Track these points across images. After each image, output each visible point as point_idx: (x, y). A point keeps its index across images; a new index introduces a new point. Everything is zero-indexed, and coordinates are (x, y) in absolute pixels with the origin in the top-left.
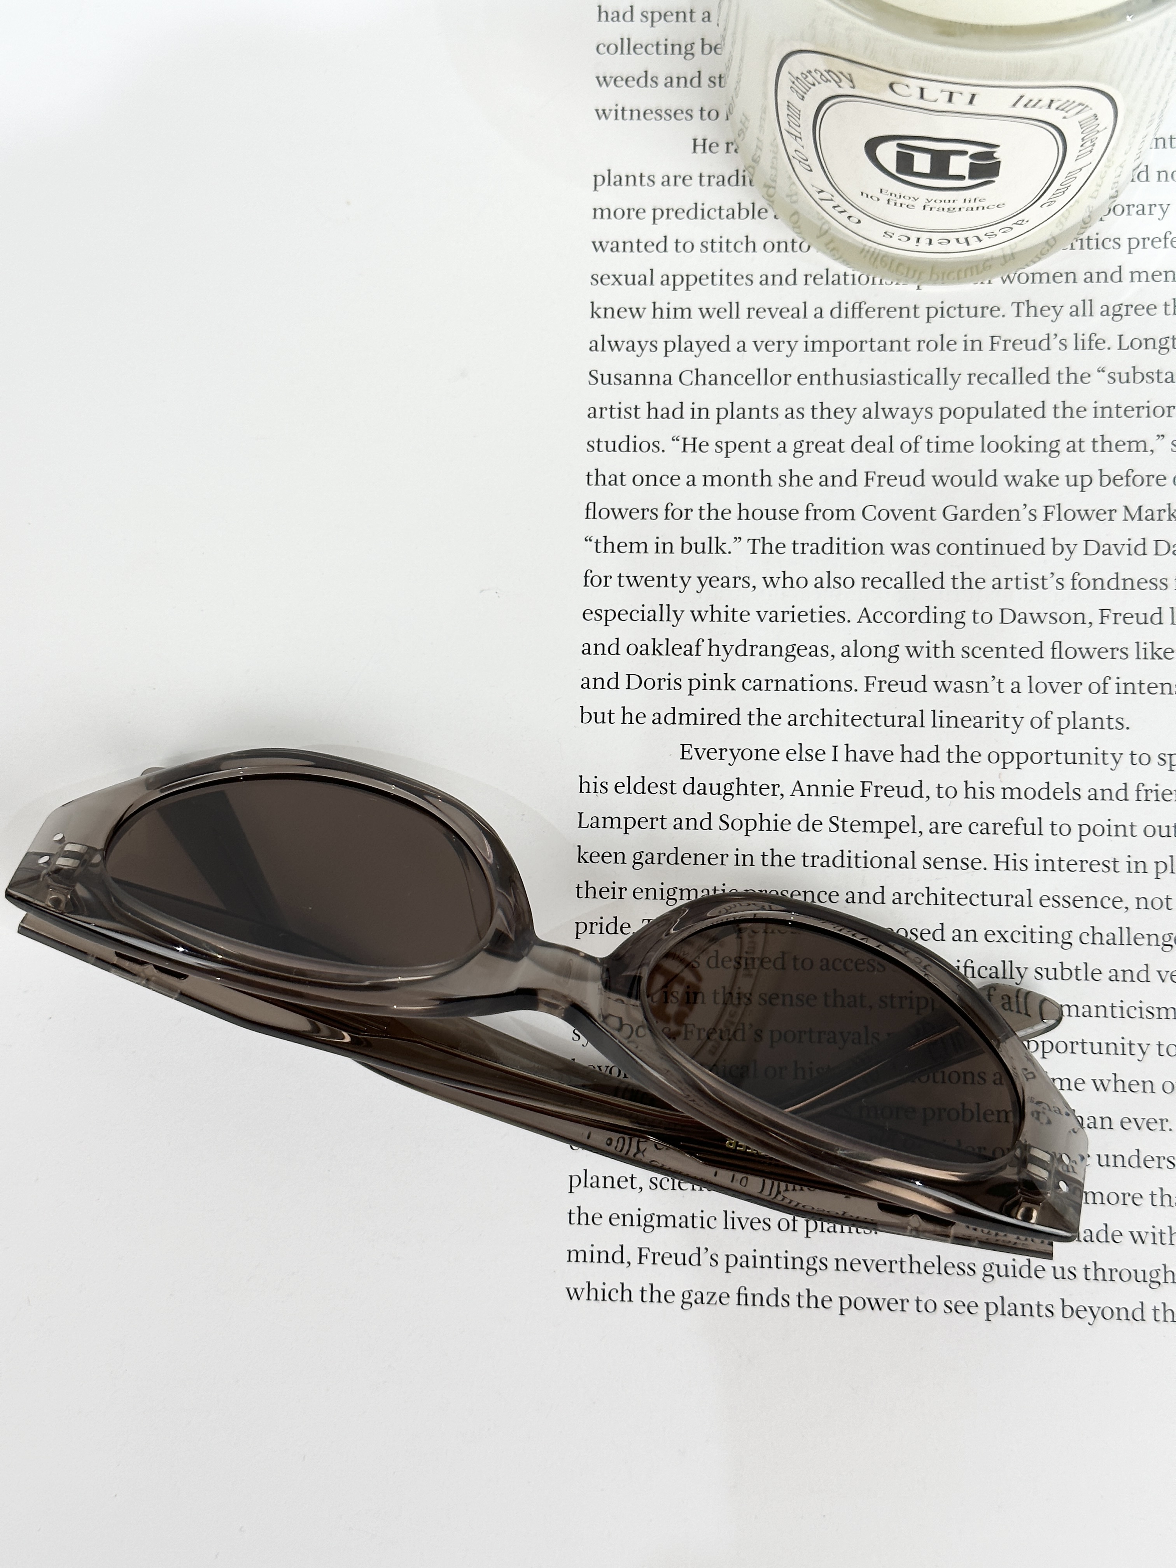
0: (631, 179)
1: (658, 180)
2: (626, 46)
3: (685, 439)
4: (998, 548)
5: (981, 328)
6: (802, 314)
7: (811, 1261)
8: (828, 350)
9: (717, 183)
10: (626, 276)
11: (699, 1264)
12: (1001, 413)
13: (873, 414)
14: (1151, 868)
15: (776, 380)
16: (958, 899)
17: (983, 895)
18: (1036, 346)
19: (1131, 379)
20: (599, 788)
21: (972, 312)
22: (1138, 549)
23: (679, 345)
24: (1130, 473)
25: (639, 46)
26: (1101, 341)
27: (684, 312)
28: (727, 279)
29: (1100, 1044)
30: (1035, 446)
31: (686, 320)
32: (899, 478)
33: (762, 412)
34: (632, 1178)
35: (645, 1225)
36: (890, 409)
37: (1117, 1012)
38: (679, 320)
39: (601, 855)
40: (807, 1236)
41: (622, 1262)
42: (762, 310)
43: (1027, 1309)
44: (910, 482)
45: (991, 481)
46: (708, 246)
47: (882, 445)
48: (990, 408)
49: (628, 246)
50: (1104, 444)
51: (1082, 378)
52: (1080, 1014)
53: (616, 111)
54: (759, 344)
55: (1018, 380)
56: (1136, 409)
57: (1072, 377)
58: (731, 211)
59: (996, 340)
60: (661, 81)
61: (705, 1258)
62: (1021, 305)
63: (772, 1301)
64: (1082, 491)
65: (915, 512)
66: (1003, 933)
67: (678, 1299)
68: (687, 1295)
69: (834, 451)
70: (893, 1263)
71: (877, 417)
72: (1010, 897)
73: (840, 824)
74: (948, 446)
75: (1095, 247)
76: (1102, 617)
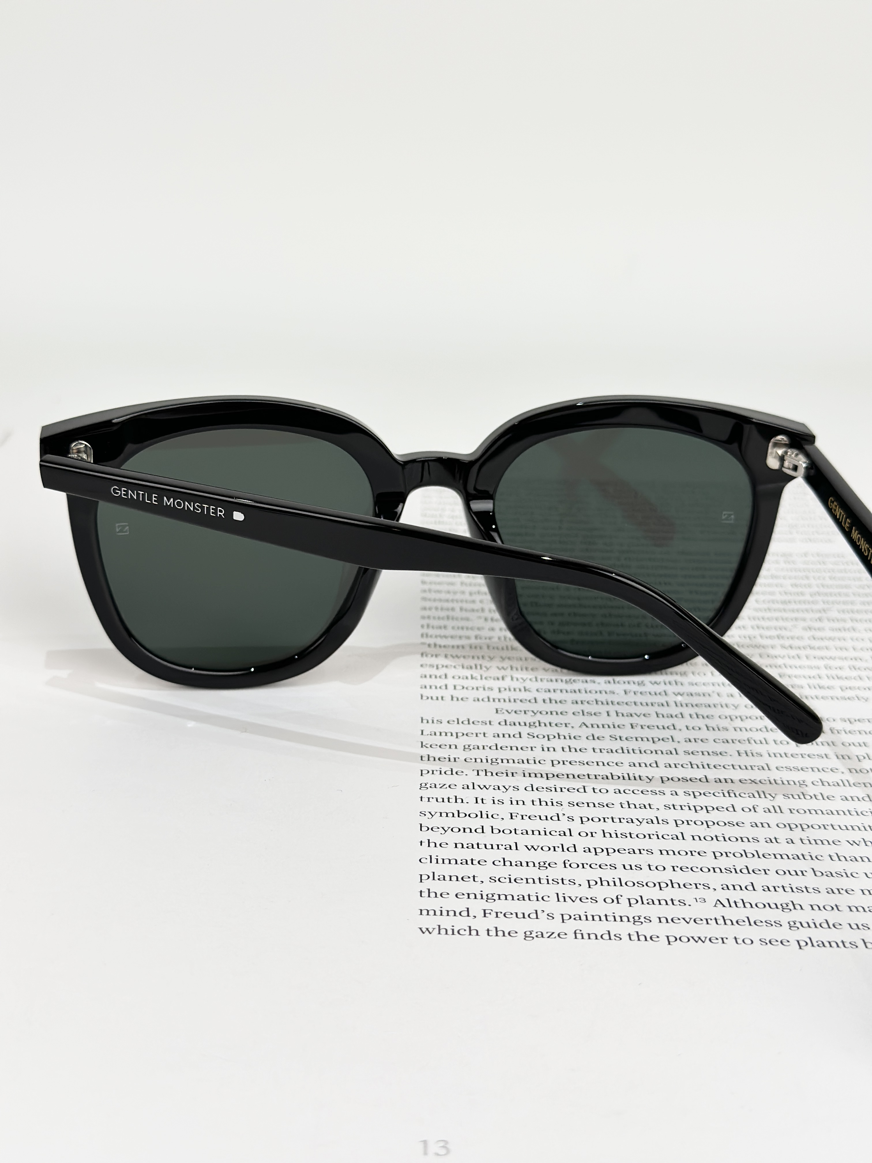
3: (485, 618)
7: (637, 918)
11: (537, 918)
14: (854, 758)
16: (715, 766)
17: (733, 765)
20: (435, 721)
22: (796, 656)
24: (780, 635)
29: (846, 826)
34: (474, 877)
35: (487, 898)
37: (853, 813)
39: (439, 745)
40: (631, 906)
41: (468, 916)
43: (833, 943)
52: (825, 813)
61: (542, 916)
63: (606, 937)
66: (753, 779)
67: (521, 935)
68: (528, 933)
70: (709, 920)
72: (753, 767)
73: (618, 738)
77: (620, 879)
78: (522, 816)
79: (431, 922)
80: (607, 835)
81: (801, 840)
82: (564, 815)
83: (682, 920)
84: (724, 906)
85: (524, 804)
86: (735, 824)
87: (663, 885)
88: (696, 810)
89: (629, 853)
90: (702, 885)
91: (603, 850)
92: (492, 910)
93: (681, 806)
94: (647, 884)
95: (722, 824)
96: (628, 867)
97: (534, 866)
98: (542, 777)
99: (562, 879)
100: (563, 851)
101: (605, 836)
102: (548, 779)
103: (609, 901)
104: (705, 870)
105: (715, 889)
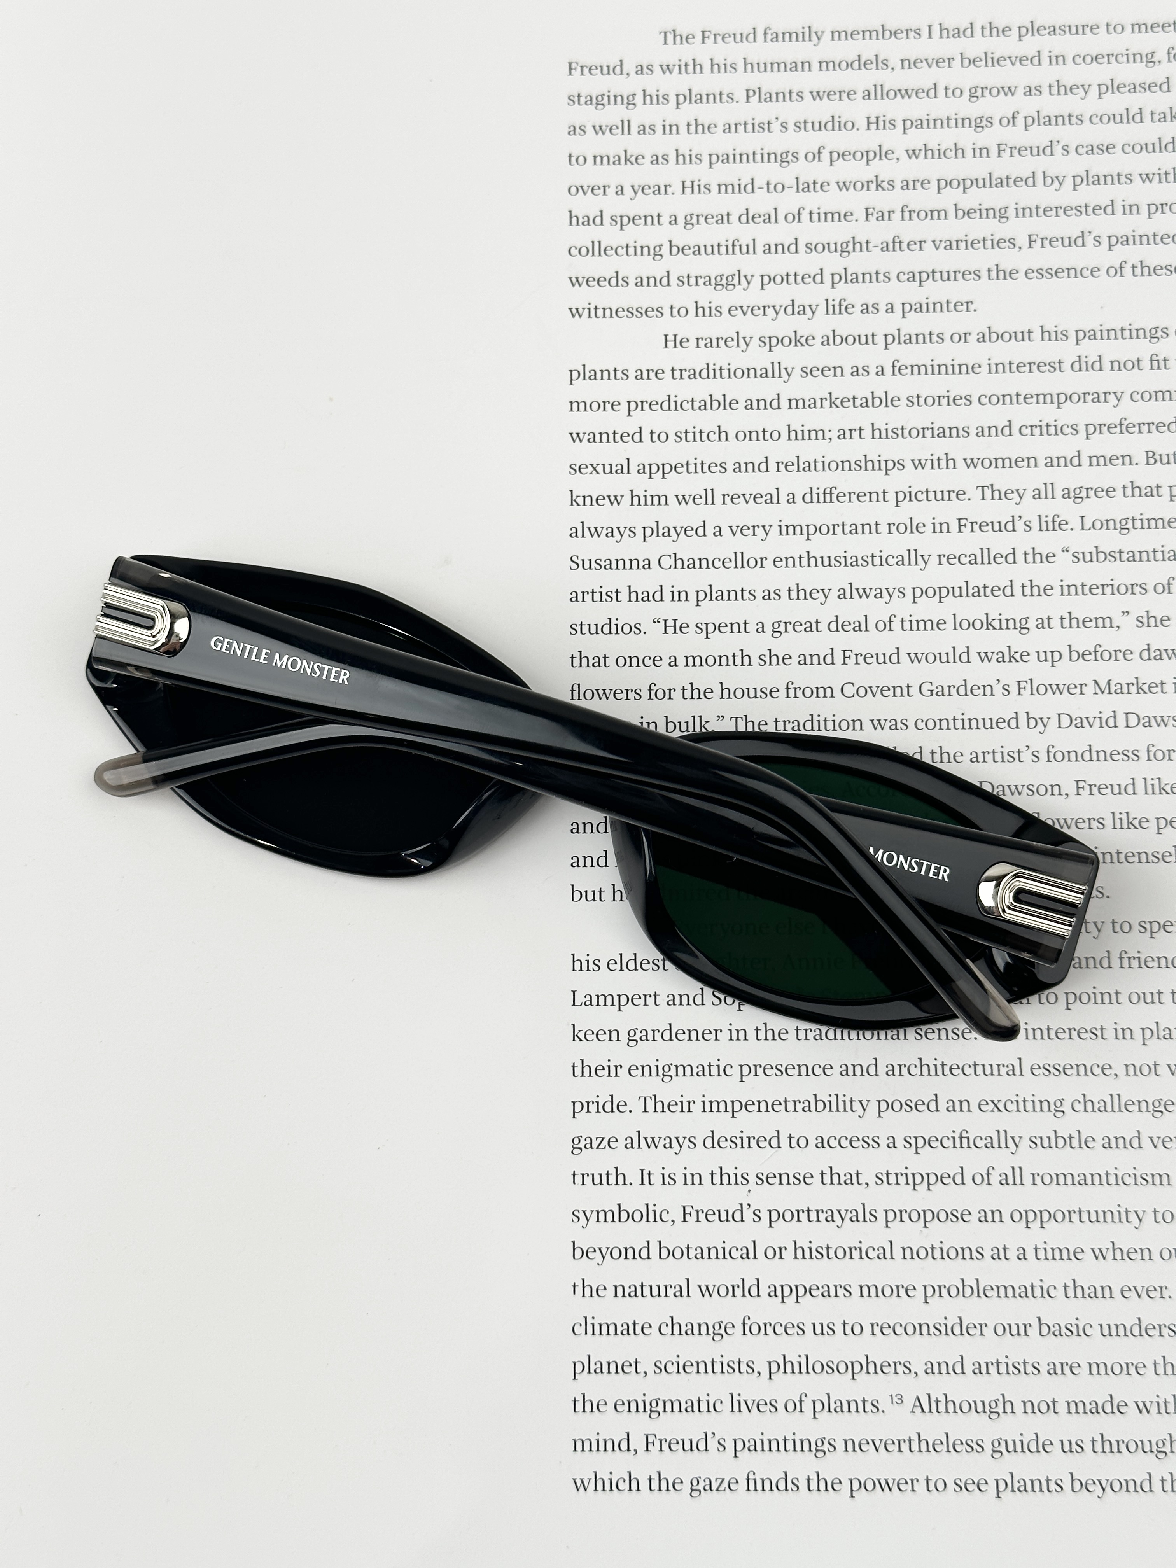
0: (606, 374)
1: (632, 374)
2: (598, 249)
3: (666, 621)
4: (974, 722)
5: (949, 512)
6: (775, 500)
7: (819, 1444)
8: (802, 534)
9: (689, 377)
10: (604, 465)
11: (706, 1450)
12: (971, 592)
13: (848, 595)
14: (1138, 1034)
15: (752, 563)
16: (951, 1069)
17: (975, 1065)
18: (1002, 528)
19: (1095, 559)
20: (591, 965)
21: (939, 496)
22: (1109, 722)
23: (658, 531)
24: (1098, 648)
25: (609, 248)
26: (1064, 522)
27: (661, 500)
28: (702, 467)
29: (1097, 1212)
30: (1006, 624)
31: (663, 507)
32: (875, 656)
33: (740, 594)
34: (636, 1363)
35: (651, 1411)
36: (864, 589)
37: (1112, 1180)
38: (656, 507)
39: (595, 1033)
40: (815, 1417)
41: (628, 1450)
42: (736, 496)
43: (1037, 1484)
44: (886, 660)
45: (964, 658)
46: (682, 436)
47: (857, 624)
48: (960, 588)
49: (604, 437)
50: (1071, 621)
51: (1048, 558)
52: (1076, 1182)
53: (589, 309)
54: (734, 529)
55: (986, 560)
56: (1101, 587)
57: (1038, 557)
58: (703, 403)
59: (963, 522)
60: (632, 281)
61: (713, 1444)
62: (986, 489)
63: (782, 1486)
64: (1053, 666)
65: (892, 689)
66: (996, 1102)
67: (687, 1486)
68: (695, 1483)
69: (811, 631)
70: (902, 1442)
71: (851, 598)
72: (1001, 1067)
74: (921, 624)
75: (1054, 432)
76: (1078, 788)
77: (807, 1357)
78: (698, 1212)
79: (586, 1470)
80: (799, 1252)
81: (1036, 1249)
82: (749, 1205)
83: (871, 1445)
84: (923, 1411)
85: (701, 1184)
86: (959, 1215)
87: (857, 1368)
88: (914, 1187)
89: (823, 1295)
90: (902, 1364)
91: (791, 1291)
92: (655, 1436)
93: (897, 1174)
94: (837, 1367)
95: (943, 1216)
96: (818, 1331)
97: (708, 1333)
98: (726, 1111)
99: (739, 1363)
100: (744, 1295)
101: (796, 1258)
102: (733, 1116)
103: (791, 1407)
104: (910, 1330)
105: (916, 1373)
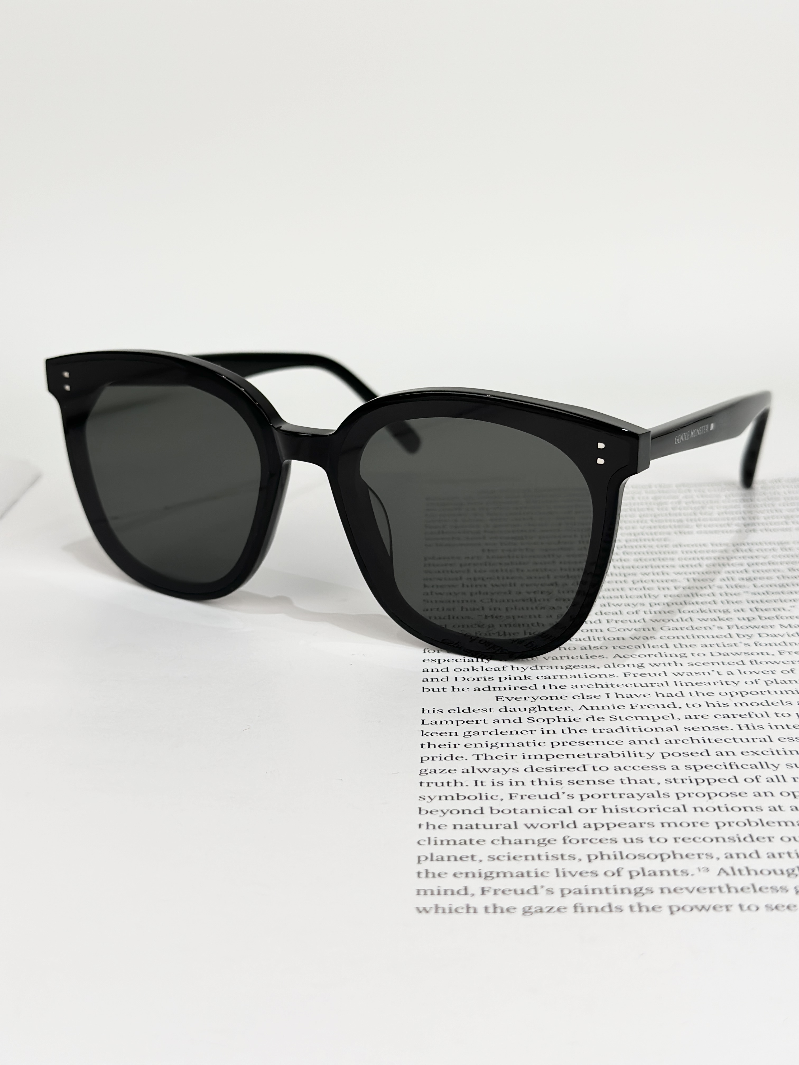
0: (446, 558)
1: (462, 558)
3: (487, 615)
4: (701, 638)
5: (668, 584)
7: (638, 890)
9: (499, 558)
10: (446, 578)
11: (537, 894)
12: (688, 603)
15: (543, 599)
16: (716, 741)
17: (734, 739)
20: (436, 711)
21: (661, 581)
24: (779, 616)
26: (743, 586)
27: (481, 586)
30: (714, 610)
31: (484, 587)
34: (472, 856)
35: (485, 876)
36: (618, 605)
39: (439, 733)
40: (632, 878)
41: (466, 894)
42: (531, 584)
44: (636, 621)
45: (689, 620)
47: (615, 613)
48: (681, 603)
49: (446, 572)
50: (757, 609)
51: (735, 594)
54: (530, 592)
55: (696, 595)
56: (774, 601)
57: (729, 594)
58: (506, 563)
59: (678, 587)
61: (542, 892)
62: (690, 580)
63: (607, 909)
64: (749, 621)
65: (642, 630)
66: (755, 752)
67: (520, 911)
68: (527, 909)
70: (713, 889)
71: (609, 606)
72: (755, 740)
73: (618, 719)
74: (658, 612)
75: (728, 565)
76: (780, 653)
77: (621, 853)
78: (522, 796)
79: (428, 902)
80: (608, 811)
82: (564, 793)
83: (685, 890)
84: (728, 874)
85: (523, 785)
86: (737, 794)
87: (665, 857)
88: (698, 784)
89: (630, 827)
90: (704, 855)
91: (603, 826)
92: (490, 888)
93: (682, 780)
94: (648, 856)
95: (724, 795)
96: (629, 840)
97: (533, 843)
98: (541, 758)
99: (562, 856)
100: (563, 827)
101: (605, 812)
102: (547, 760)
103: (610, 874)
104: (708, 840)
105: (718, 859)
